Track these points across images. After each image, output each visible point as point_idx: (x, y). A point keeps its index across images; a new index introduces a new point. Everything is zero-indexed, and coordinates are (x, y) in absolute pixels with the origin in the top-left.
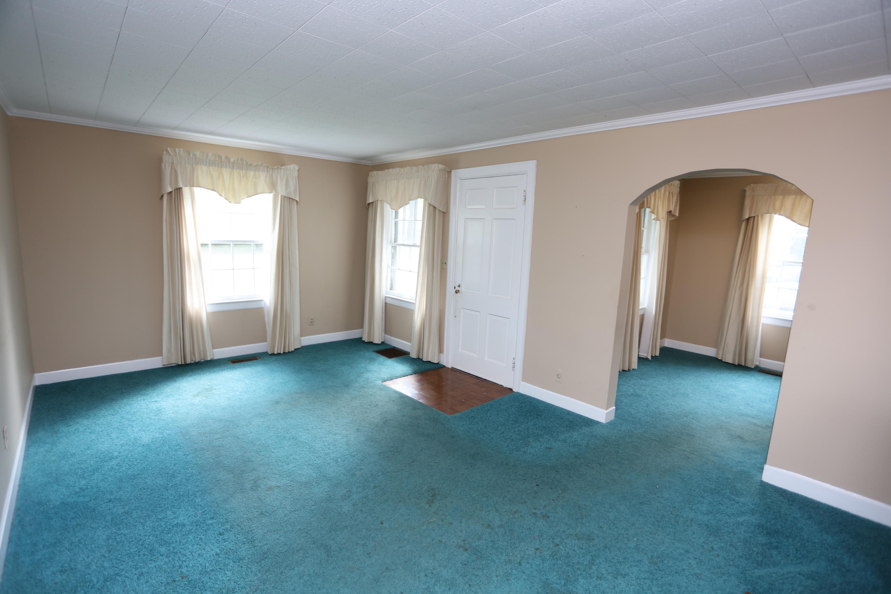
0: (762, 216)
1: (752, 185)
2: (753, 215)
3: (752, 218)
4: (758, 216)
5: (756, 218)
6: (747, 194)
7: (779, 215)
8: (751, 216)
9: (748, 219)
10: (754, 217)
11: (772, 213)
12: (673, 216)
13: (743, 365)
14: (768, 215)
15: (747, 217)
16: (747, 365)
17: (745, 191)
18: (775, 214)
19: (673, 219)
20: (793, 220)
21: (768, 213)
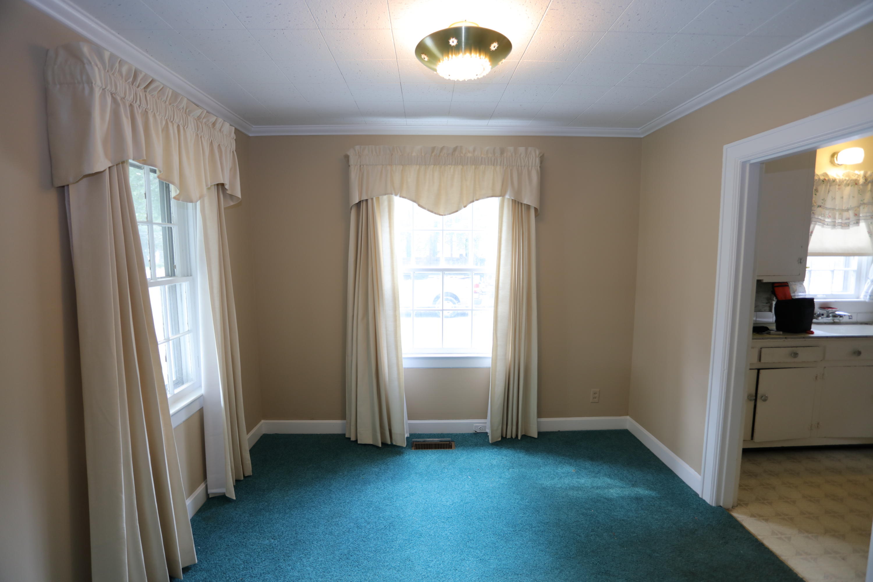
0: (378, 198)
1: (357, 147)
2: (364, 198)
3: (364, 203)
4: (372, 199)
5: (370, 202)
6: (352, 162)
7: (400, 197)
8: (362, 199)
9: (359, 204)
10: (367, 200)
11: (392, 194)
12: (232, 196)
13: (389, 443)
14: (385, 197)
15: (357, 202)
16: (394, 444)
17: (347, 157)
18: (396, 195)
19: (232, 203)
20: (421, 204)
21: (385, 194)
